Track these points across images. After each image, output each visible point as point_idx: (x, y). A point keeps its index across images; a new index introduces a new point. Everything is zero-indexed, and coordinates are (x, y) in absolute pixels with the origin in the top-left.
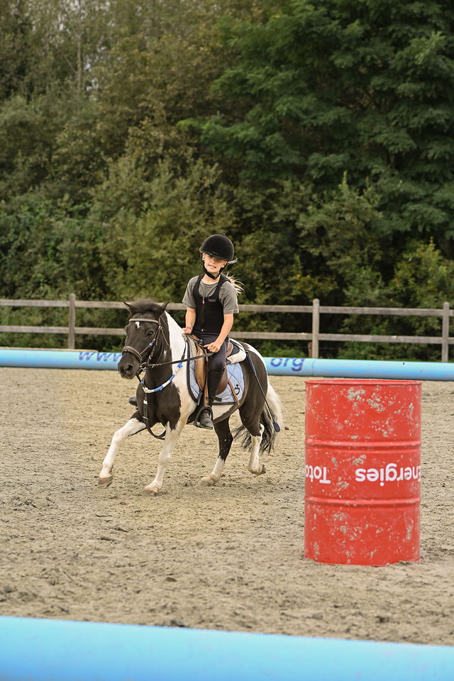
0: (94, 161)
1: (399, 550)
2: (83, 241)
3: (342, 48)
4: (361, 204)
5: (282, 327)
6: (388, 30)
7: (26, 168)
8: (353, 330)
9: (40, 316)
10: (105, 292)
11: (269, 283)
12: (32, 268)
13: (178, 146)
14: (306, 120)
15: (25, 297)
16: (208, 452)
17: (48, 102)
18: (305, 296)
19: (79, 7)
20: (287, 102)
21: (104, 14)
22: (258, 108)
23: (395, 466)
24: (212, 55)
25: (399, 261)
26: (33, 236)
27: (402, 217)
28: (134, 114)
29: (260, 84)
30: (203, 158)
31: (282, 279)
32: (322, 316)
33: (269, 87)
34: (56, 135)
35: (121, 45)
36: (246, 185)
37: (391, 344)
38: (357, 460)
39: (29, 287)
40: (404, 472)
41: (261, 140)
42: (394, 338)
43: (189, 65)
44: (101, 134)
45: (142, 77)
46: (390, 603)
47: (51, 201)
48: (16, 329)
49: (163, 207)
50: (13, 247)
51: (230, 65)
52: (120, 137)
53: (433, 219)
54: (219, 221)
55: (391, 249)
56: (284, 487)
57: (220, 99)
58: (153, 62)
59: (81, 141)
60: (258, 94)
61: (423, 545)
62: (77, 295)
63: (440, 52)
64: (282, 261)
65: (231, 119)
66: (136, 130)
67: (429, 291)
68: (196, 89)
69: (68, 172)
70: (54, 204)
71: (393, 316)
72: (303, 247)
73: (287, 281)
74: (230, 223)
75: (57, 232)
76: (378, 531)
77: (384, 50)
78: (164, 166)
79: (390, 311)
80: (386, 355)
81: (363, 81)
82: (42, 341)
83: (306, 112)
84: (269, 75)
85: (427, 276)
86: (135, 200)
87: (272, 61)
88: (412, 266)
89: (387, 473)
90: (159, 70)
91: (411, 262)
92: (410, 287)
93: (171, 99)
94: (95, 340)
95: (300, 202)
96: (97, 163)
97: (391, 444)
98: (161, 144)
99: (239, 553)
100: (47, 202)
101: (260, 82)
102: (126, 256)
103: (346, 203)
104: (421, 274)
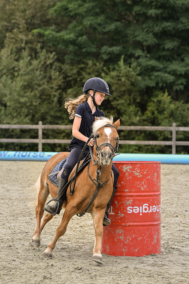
1: (150, 249)
4: (131, 73)
8: (125, 138)
13: (33, 43)
14: (100, 29)
20: (90, 20)
22: (74, 23)
23: (148, 205)
25: (149, 102)
27: (151, 79)
28: (8, 26)
29: (75, 11)
30: (46, 49)
33: (80, 12)
36: (68, 63)
37: (146, 146)
38: (128, 202)
40: (152, 208)
41: (76, 40)
42: (147, 142)
45: (13, 7)
49: (25, 75)
52: (2, 38)
53: (167, 80)
54: (55, 82)
55: (145, 95)
57: (54, 18)
60: (74, 15)
61: (163, 246)
65: (60, 28)
66: (10, 35)
67: (166, 118)
68: (41, 13)
71: (147, 131)
74: (60, 83)
76: (139, 239)
78: (25, 53)
79: (145, 128)
80: (143, 151)
81: (129, 8)
83: (100, 25)
84: (80, 6)
85: (164, 110)
86: (10, 71)
88: (156, 104)
89: (144, 209)
90: (22, 3)
91: (156, 102)
92: (155, 116)
93: (28, 19)
95: (97, 71)
97: (145, 194)
98: (24, 42)
101: (75, 9)
102: (6, 100)
103: (122, 72)
104: (161, 109)
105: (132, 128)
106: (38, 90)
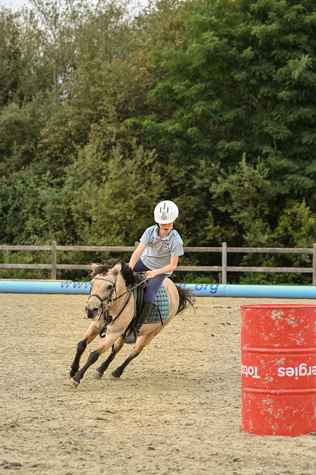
0: (66, 148)
1: (309, 425)
2: (60, 204)
3: (240, 67)
4: (256, 176)
5: (200, 262)
6: (271, 53)
7: (20, 153)
8: (250, 263)
9: (31, 256)
10: (76, 239)
11: (190, 231)
12: (25, 223)
13: (126, 137)
14: (215, 117)
15: (20, 243)
16: (160, 354)
17: (34, 108)
18: (216, 240)
19: (54, 40)
20: (201, 105)
21: (71, 45)
22: (181, 109)
23: (306, 365)
24: (148, 72)
25: (281, 215)
26: (25, 200)
27: (283, 184)
28: (94, 115)
29: (182, 93)
30: (143, 145)
31: (199, 228)
32: (228, 254)
33: (189, 95)
34: (40, 130)
35: (84, 66)
36: (173, 163)
37: (277, 273)
38: (279, 362)
39: (23, 237)
40: (312, 369)
41: (184, 132)
42: (279, 269)
43: (132, 80)
44: (72, 129)
45: (99, 89)
46: (308, 464)
47: (37, 176)
48: (14, 266)
49: (116, 179)
50: (11, 209)
51: (161, 79)
52: (85, 131)
53: (305, 185)
54: (155, 189)
55: (275, 206)
56: (218, 378)
57: (154, 103)
58: (107, 78)
59: (58, 134)
60: (181, 99)
62: (57, 242)
63: (308, 69)
64: (199, 216)
65: (162, 117)
66: (95, 126)
67: (303, 236)
68: (137, 97)
69: (49, 155)
70: (40, 178)
71: (278, 253)
72: (214, 205)
73: (203, 230)
74: (163, 190)
75: (42, 198)
76: (294, 412)
77: (268, 68)
78: (116, 151)
79: (276, 250)
80: (273, 280)
81: (254, 90)
82: (32, 274)
83: (215, 112)
84: (188, 87)
85: (301, 225)
86: (96, 174)
87: (190, 77)
88: (290, 218)
89: (301, 371)
90: (112, 84)
91: (289, 215)
92: (289, 233)
93: (120, 104)
94: (70, 273)
95: (212, 175)
96: (69, 149)
97: (303, 350)
98: (114, 136)
99: (196, 428)
100: (35, 177)
101: (182, 91)
102: (91, 214)
103: (245, 175)
104: (296, 224)
105: (259, 250)
106: (133, 200)
